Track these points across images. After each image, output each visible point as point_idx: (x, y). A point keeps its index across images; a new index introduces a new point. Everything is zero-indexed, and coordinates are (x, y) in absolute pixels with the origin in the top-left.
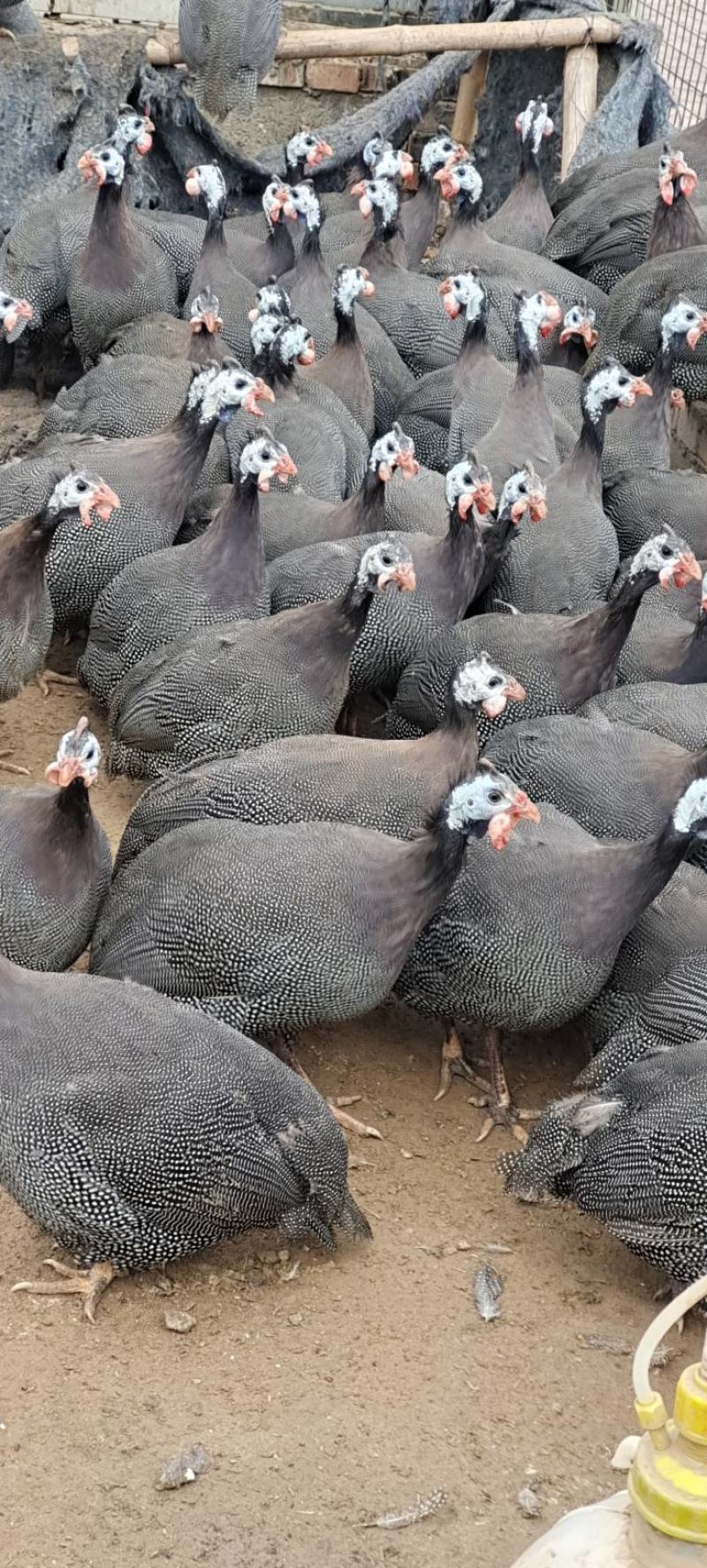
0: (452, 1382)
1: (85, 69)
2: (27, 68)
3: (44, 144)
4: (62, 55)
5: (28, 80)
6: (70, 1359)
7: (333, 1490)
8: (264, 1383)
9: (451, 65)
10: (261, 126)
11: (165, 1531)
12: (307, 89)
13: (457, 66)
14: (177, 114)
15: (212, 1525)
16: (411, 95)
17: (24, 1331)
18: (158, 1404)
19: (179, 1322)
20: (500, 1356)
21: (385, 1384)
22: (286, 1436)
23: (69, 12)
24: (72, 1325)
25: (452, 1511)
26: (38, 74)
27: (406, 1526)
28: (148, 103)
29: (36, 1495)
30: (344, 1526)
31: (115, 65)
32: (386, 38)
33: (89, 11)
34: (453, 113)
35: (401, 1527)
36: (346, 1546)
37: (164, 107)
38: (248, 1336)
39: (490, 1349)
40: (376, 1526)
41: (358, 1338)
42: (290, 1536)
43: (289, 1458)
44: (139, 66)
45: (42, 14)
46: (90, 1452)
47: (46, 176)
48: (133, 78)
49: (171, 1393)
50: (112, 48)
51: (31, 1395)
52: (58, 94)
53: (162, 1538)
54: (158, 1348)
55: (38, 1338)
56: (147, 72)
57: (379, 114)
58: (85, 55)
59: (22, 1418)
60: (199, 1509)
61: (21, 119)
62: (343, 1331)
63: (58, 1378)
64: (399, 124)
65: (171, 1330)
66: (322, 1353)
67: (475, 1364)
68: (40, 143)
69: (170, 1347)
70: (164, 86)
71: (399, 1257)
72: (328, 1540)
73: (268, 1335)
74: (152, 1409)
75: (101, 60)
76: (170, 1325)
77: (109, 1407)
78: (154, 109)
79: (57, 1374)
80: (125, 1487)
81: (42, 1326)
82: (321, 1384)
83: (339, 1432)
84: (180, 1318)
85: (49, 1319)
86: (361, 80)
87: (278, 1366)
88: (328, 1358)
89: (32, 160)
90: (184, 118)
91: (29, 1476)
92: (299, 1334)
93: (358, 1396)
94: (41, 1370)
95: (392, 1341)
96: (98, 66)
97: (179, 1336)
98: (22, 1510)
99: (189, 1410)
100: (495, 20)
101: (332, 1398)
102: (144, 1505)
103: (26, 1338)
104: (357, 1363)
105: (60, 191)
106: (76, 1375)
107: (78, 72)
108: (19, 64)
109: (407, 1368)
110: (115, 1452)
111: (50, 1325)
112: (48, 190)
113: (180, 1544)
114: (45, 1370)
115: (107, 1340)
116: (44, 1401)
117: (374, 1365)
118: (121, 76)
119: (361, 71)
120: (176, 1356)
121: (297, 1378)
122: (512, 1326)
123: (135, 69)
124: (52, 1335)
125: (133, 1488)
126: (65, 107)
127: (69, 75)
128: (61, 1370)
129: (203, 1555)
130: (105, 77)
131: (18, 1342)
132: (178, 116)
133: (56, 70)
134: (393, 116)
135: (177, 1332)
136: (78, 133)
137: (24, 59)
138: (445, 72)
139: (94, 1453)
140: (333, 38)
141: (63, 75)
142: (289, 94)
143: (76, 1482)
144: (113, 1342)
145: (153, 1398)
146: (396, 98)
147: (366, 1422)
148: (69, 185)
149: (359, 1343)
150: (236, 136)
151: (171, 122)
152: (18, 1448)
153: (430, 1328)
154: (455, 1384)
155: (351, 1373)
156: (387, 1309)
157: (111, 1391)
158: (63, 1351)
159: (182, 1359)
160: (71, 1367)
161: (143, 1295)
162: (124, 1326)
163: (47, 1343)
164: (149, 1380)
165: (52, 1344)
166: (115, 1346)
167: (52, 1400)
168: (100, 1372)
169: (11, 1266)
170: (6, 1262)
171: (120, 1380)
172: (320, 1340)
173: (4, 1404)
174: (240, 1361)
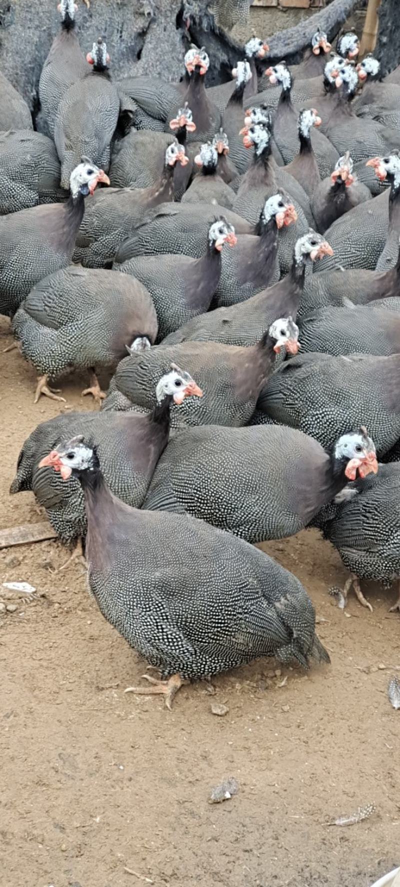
0: (377, 744)
1: (152, 1)
2: (119, 2)
3: (129, 45)
5: (120, 9)
6: (159, 730)
7: (310, 804)
8: (269, 744)
10: (253, 29)
11: (214, 826)
12: (279, 7)
14: (205, 25)
15: (241, 823)
16: (340, 7)
17: (132, 714)
18: (209, 755)
19: (219, 710)
21: (338, 745)
22: (282, 773)
24: (158, 711)
25: (378, 816)
26: (125, 5)
27: (352, 825)
28: (189, 19)
29: (141, 805)
30: (317, 825)
34: (365, 17)
35: (349, 825)
36: (318, 836)
37: (197, 20)
38: (259, 718)
39: (399, 725)
40: (335, 825)
41: (322, 719)
42: (286, 830)
43: (284, 786)
46: (171, 782)
47: (130, 63)
48: (179, 5)
49: (216, 750)
51: (137, 750)
52: (137, 16)
53: (213, 830)
54: (207, 724)
55: (140, 719)
56: (188, 1)
57: (321, 20)
59: (133, 763)
60: (234, 814)
61: (116, 31)
62: (313, 715)
63: (151, 741)
64: (333, 24)
65: (215, 714)
66: (301, 727)
67: (390, 734)
68: (127, 44)
69: (215, 724)
70: (197, 9)
71: (344, 673)
72: (308, 832)
73: (271, 717)
74: (205, 758)
76: (214, 711)
77: (181, 757)
78: (192, 22)
79: (151, 739)
80: (191, 802)
81: (142, 712)
82: (301, 745)
83: (312, 772)
84: (220, 708)
85: (146, 708)
86: (310, 1)
87: (276, 734)
88: (305, 730)
89: (123, 54)
90: (209, 27)
91: (137, 795)
92: (288, 717)
93: (323, 751)
94: (142, 737)
95: (341, 721)
97: (219, 718)
98: (134, 814)
99: (226, 759)
101: (308, 753)
102: (202, 812)
103: (133, 718)
104: (321, 733)
105: (138, 71)
106: (162, 739)
107: (147, 2)
109: (350, 736)
110: (185, 782)
111: (147, 711)
112: (132, 71)
113: (223, 834)
114: (144, 736)
115: (179, 720)
116: (144, 753)
117: (332, 734)
118: (173, 4)
120: (218, 729)
121: (288, 741)
124: (148, 717)
125: (196, 802)
126: (141, 23)
127: (143, 5)
128: (154, 737)
129: (236, 840)
130: (163, 5)
131: (129, 721)
132: (206, 25)
134: (330, 20)
135: (218, 715)
136: (148, 38)
139: (174, 782)
141: (139, 5)
142: (269, 10)
143: (163, 798)
144: (182, 721)
145: (206, 752)
146: (332, 10)
147: (329, 766)
148: (143, 68)
149: (322, 721)
150: (239, 36)
151: (201, 29)
152: (130, 780)
153: (364, 713)
154: (379, 745)
155: (318, 738)
156: (338, 703)
157: (182, 748)
158: (154, 726)
159: (221, 730)
160: (159, 735)
161: (198, 695)
162: (188, 712)
163: (145, 721)
164: (203, 742)
165: (148, 722)
166: (184, 723)
167: (149, 753)
168: (175, 737)
169: (124, 679)
170: (120, 677)
171: (186, 742)
172: (300, 720)
173: (122, 755)
174: (255, 732)
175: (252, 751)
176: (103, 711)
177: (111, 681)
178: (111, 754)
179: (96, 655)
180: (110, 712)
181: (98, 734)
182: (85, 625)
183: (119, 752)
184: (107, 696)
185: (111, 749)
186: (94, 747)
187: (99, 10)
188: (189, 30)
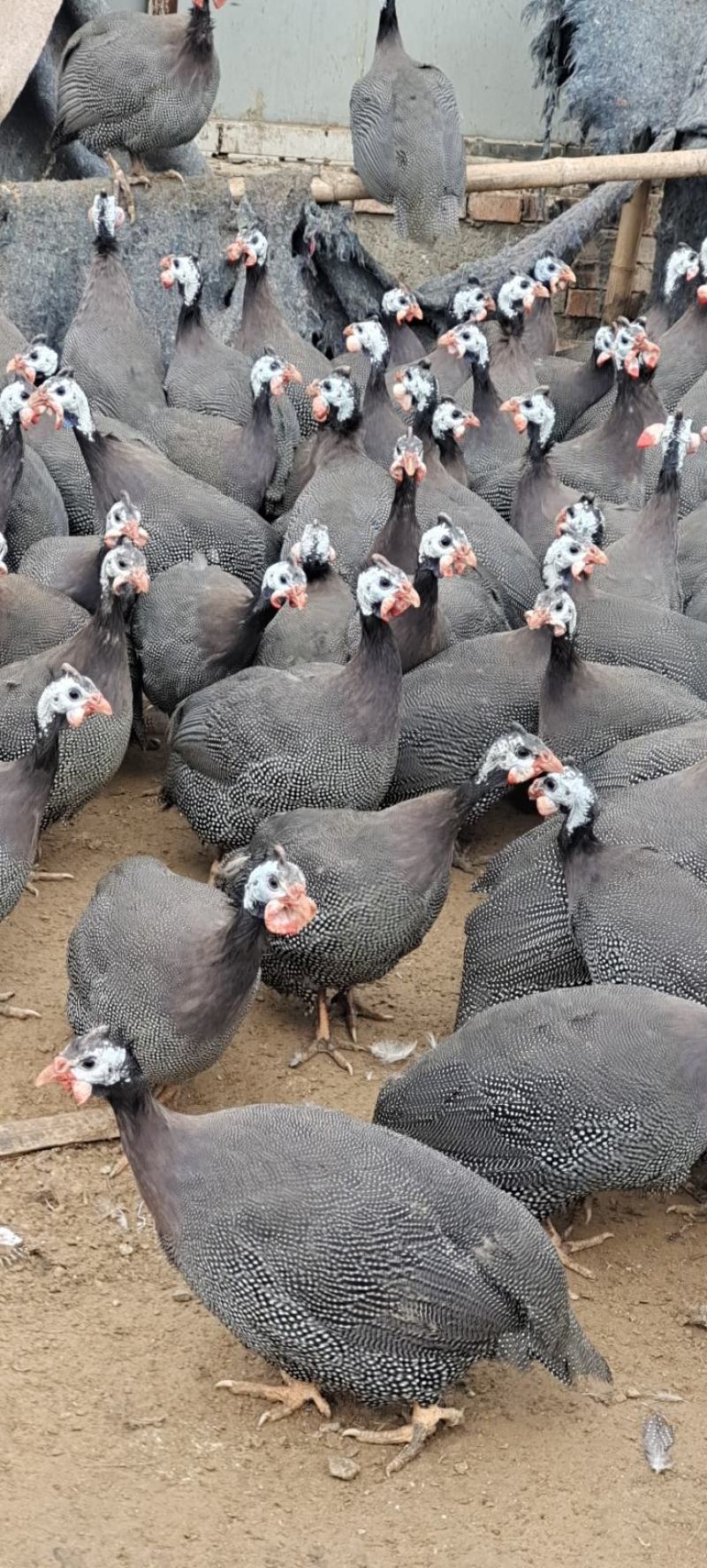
0: (623, 1537)
1: (250, 208)
2: (195, 208)
3: (210, 282)
4: (229, 195)
5: (195, 221)
6: (234, 1506)
8: (431, 1534)
9: (612, 195)
10: (424, 257)
12: (468, 220)
13: (618, 196)
14: (341, 250)
16: (572, 224)
17: (188, 1476)
18: (323, 1555)
19: (344, 1470)
20: (673, 1511)
21: (554, 1538)
23: (237, 152)
24: (236, 1470)
26: (205, 214)
28: (313, 239)
31: (280, 203)
32: (547, 170)
33: (255, 150)
34: (615, 240)
37: (328, 242)
38: (413, 1484)
39: (662, 1503)
41: (526, 1489)
44: (304, 204)
45: (210, 154)
47: (213, 312)
48: (298, 215)
49: (336, 1544)
50: (276, 187)
51: (195, 1543)
52: (224, 232)
54: (322, 1496)
55: (202, 1484)
56: (312, 209)
57: (541, 245)
58: (251, 194)
62: (510, 1481)
63: (221, 1525)
65: (335, 1477)
66: (489, 1504)
67: (646, 1519)
69: (334, 1495)
70: (328, 223)
71: (566, 1404)
73: (434, 1484)
74: (315, 1559)
75: (267, 199)
76: (335, 1472)
77: (273, 1558)
78: (319, 245)
79: (220, 1522)
81: (206, 1473)
82: (487, 1537)
84: (344, 1465)
85: (212, 1463)
86: (522, 210)
87: (444, 1517)
88: (494, 1510)
90: (348, 253)
92: (465, 1484)
93: (526, 1550)
94: (203, 1518)
95: (560, 1493)
96: (263, 204)
97: (343, 1484)
99: (353, 1562)
100: (656, 151)
101: (499, 1552)
103: (189, 1483)
104: (524, 1515)
105: (226, 326)
106: (240, 1523)
107: (243, 211)
108: (187, 204)
109: (575, 1522)
111: (213, 1470)
114: (208, 1517)
115: (271, 1486)
116: (208, 1550)
117: (542, 1518)
118: (286, 213)
119: (522, 201)
120: (340, 1505)
121: (463, 1530)
122: (685, 1479)
123: (300, 207)
124: (215, 1481)
127: (236, 214)
128: (225, 1517)
130: (270, 215)
131: (181, 1488)
132: (342, 251)
133: (222, 209)
135: (341, 1479)
137: (192, 200)
138: (606, 202)
140: (494, 172)
141: (229, 214)
144: (276, 1489)
145: (317, 1548)
146: (558, 229)
148: (234, 320)
149: (526, 1494)
150: (399, 267)
151: (335, 257)
153: (599, 1479)
154: (626, 1540)
155: (519, 1525)
156: (555, 1459)
157: (275, 1540)
158: (227, 1498)
159: (346, 1507)
160: (235, 1514)
161: (307, 1440)
162: (288, 1472)
163: (210, 1489)
164: (312, 1529)
165: (215, 1490)
166: (281, 1493)
167: (215, 1549)
168: (264, 1520)
169: (174, 1408)
170: (169, 1405)
171: (283, 1529)
172: (486, 1490)
173: (167, 1552)
174: (405, 1511)
175: (399, 1548)
176: (135, 1469)
177: (152, 1413)
178: (148, 1550)
179: (126, 1364)
180: (149, 1470)
181: (126, 1512)
182: (108, 1308)
183: (162, 1547)
184: (143, 1440)
185: (148, 1540)
186: (117, 1537)
187: (160, 222)
188: (314, 258)
